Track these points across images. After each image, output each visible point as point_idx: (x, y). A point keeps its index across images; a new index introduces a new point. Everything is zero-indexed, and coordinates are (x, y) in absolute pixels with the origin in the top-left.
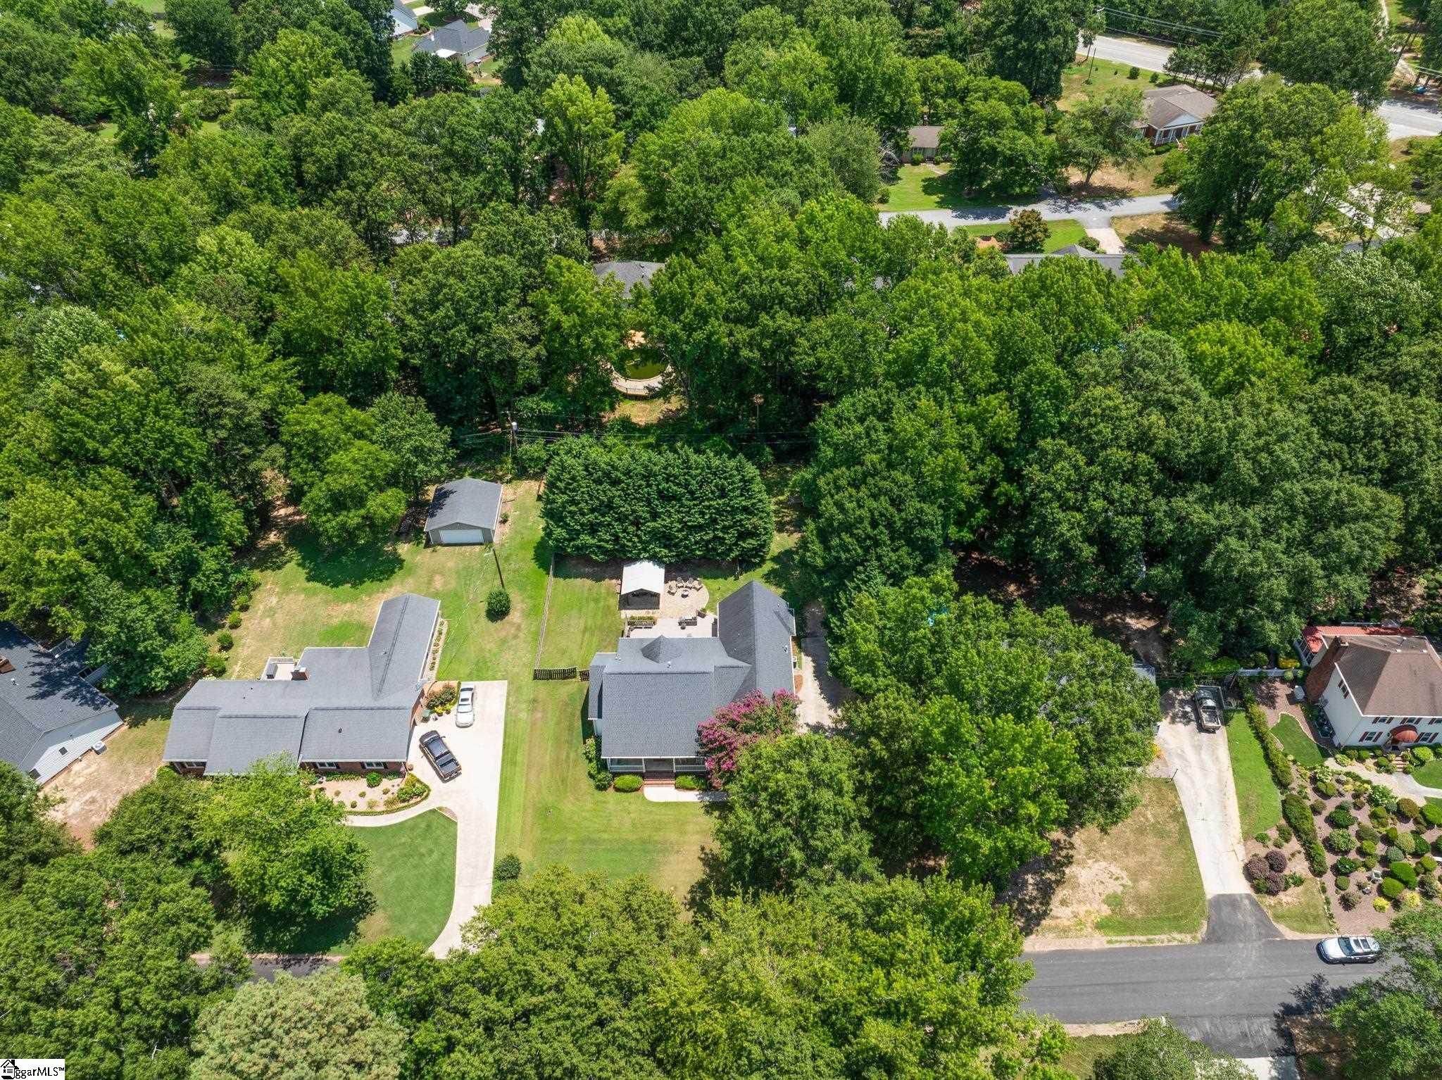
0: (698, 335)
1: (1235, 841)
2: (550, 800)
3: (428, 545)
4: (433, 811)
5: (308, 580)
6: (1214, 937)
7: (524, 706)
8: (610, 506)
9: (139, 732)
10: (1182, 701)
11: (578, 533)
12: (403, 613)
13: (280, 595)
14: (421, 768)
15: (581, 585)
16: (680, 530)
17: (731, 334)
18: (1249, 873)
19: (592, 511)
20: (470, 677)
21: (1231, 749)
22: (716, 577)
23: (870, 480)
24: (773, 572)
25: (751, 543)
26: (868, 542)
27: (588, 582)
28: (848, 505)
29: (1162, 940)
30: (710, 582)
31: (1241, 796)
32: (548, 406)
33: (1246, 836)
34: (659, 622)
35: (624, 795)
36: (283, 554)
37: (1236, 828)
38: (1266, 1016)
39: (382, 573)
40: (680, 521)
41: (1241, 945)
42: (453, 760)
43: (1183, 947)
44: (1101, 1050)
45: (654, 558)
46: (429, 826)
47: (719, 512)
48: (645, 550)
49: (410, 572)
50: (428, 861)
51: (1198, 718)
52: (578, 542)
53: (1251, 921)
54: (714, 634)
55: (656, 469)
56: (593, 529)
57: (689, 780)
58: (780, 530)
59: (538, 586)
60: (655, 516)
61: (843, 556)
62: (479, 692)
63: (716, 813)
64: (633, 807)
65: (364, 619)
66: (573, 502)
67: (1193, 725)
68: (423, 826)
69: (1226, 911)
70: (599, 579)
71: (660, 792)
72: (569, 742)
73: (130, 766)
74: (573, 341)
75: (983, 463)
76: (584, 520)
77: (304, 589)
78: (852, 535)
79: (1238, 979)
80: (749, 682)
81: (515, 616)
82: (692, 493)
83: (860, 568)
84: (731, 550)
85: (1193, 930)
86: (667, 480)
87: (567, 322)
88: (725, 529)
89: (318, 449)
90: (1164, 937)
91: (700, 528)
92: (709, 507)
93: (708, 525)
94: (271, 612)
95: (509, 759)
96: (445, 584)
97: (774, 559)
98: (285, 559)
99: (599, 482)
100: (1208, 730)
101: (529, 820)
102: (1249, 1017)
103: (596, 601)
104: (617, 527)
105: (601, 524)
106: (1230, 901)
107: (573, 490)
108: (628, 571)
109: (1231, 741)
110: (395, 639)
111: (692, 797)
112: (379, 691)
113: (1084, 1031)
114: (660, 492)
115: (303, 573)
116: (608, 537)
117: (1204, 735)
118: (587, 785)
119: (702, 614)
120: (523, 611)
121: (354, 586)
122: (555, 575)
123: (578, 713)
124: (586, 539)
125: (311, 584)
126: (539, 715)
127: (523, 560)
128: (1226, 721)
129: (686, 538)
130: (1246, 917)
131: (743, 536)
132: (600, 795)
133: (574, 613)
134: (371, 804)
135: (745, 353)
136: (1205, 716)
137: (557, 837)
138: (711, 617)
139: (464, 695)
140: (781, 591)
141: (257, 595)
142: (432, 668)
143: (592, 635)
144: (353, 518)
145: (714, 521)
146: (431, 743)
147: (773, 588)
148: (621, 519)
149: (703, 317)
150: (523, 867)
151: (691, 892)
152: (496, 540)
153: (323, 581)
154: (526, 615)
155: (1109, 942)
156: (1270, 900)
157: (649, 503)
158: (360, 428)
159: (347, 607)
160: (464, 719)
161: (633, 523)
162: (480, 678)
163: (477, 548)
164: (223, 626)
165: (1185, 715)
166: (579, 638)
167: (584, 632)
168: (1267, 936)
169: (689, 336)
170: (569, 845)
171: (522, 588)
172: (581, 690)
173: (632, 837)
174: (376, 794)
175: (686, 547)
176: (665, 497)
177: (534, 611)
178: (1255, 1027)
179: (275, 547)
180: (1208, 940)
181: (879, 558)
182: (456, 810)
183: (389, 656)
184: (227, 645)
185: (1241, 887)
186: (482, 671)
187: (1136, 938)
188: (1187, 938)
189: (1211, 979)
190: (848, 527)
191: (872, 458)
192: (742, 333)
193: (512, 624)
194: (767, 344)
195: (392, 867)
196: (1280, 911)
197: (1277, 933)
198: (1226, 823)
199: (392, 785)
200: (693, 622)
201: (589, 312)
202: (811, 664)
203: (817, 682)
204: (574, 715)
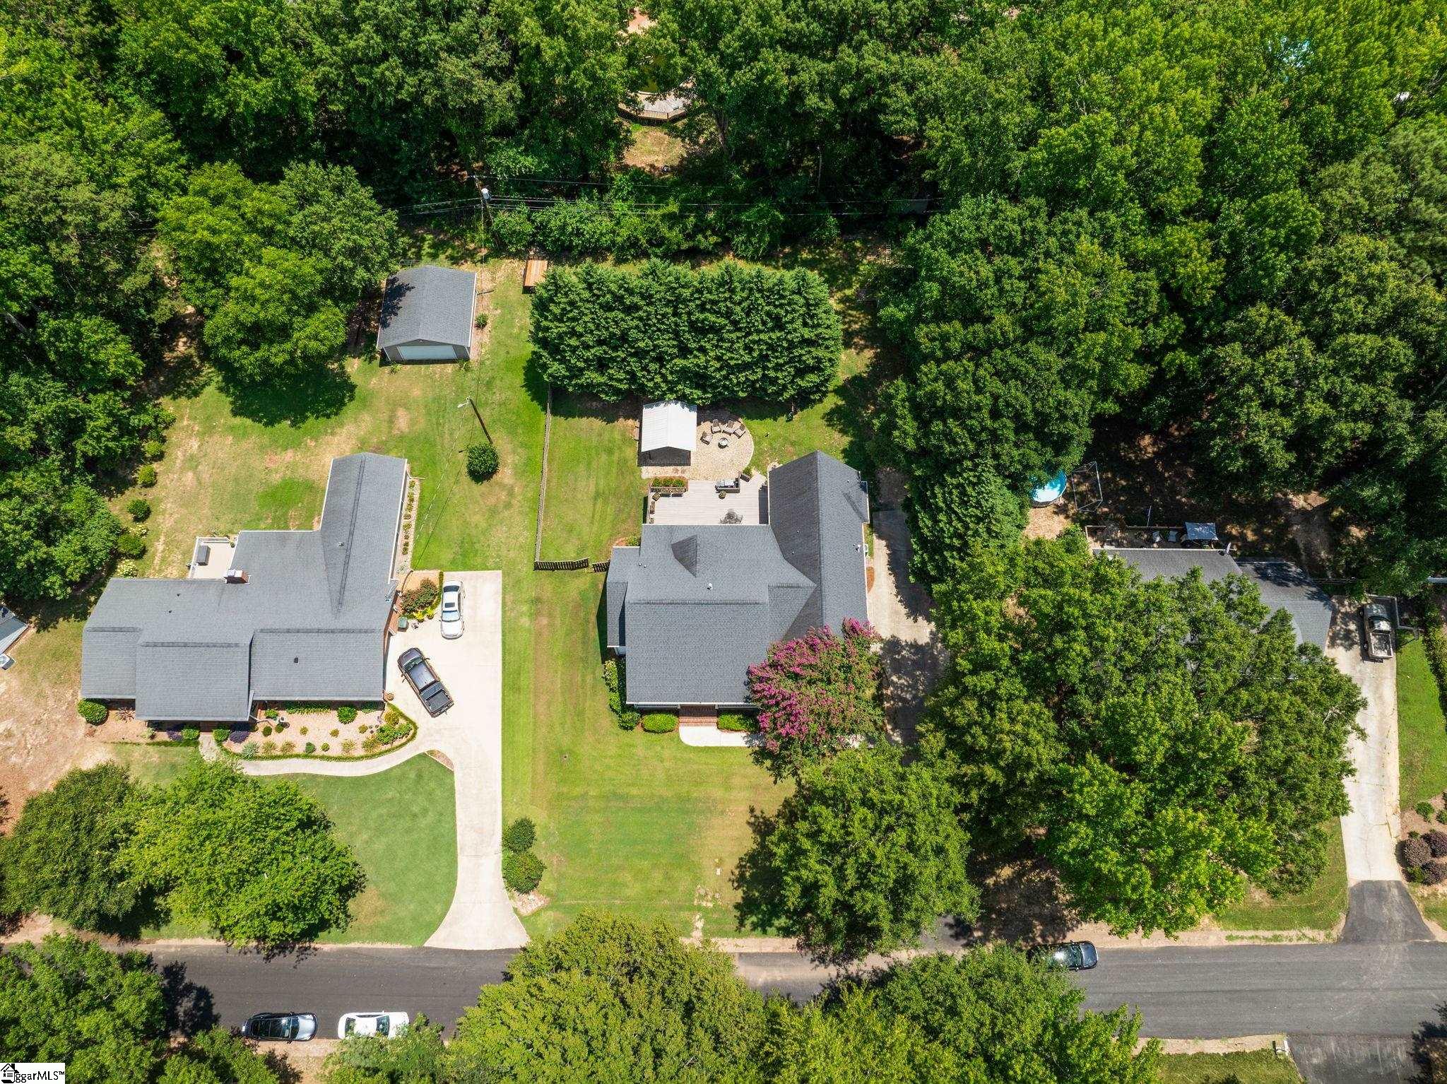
0: (745, 76)
1: (1390, 811)
2: (566, 742)
3: (384, 362)
4: (423, 756)
5: (235, 413)
6: (1352, 936)
7: (525, 608)
8: (624, 338)
9: (49, 637)
10: (1346, 614)
11: (581, 370)
12: (359, 484)
13: (202, 435)
14: (404, 697)
15: (589, 427)
16: (719, 370)
17: (792, 71)
18: (1402, 853)
19: (600, 342)
20: (456, 565)
21: (1400, 686)
22: (762, 417)
23: (997, 353)
24: (836, 411)
25: (813, 378)
26: (984, 436)
27: (597, 423)
28: (962, 385)
29: (1290, 936)
30: (755, 423)
31: (1404, 750)
32: (529, 162)
33: (1404, 806)
34: (691, 486)
35: (654, 736)
36: (198, 372)
37: (1393, 796)
38: (1400, 1037)
39: (329, 405)
40: (718, 359)
41: (1382, 947)
42: (443, 691)
43: (1314, 947)
44: (1209, 1072)
45: (683, 399)
46: (419, 776)
47: (772, 347)
48: (671, 390)
49: (366, 404)
50: (423, 822)
51: (1365, 642)
52: (582, 381)
53: (1398, 917)
54: (763, 519)
55: (686, 293)
56: (602, 365)
57: (732, 720)
58: (847, 345)
59: (531, 428)
60: (684, 351)
61: (947, 449)
62: (467, 587)
63: (768, 763)
64: (666, 753)
65: (313, 475)
66: (573, 333)
67: (1357, 649)
68: (412, 775)
69: (1370, 902)
70: (610, 420)
71: (698, 734)
72: (584, 660)
73: (46, 686)
74: (559, 80)
75: (1157, 325)
76: (588, 354)
77: (232, 429)
78: (963, 426)
79: (1374, 990)
80: (812, 610)
81: (505, 475)
82: (735, 323)
83: (968, 463)
84: (785, 387)
85: (1328, 925)
86: (702, 308)
87: (552, 48)
88: (778, 368)
89: (215, 261)
90: (1292, 933)
91: (746, 367)
92: (758, 342)
93: (756, 364)
94: (192, 462)
95: (511, 684)
96: (413, 422)
97: (839, 391)
98: (202, 379)
99: (607, 308)
100: (1375, 660)
101: (541, 768)
102: (1382, 1037)
103: (610, 452)
104: (634, 364)
105: (613, 359)
106: (1374, 890)
107: (574, 319)
108: (649, 413)
109: (1402, 674)
110: (353, 524)
111: (737, 739)
112: (339, 603)
113: (1189, 1047)
114: (693, 326)
115: (226, 402)
116: (622, 375)
117: (1368, 663)
118: (609, 722)
119: (746, 475)
120: (515, 467)
121: (294, 424)
122: (554, 413)
123: (593, 619)
124: (593, 377)
125: (238, 420)
126: (545, 621)
127: (511, 387)
128: (1398, 646)
129: (726, 378)
130: (1393, 913)
131: (801, 373)
132: (626, 737)
133: (581, 468)
134: (348, 746)
135: (812, 100)
136: (1374, 640)
137: (578, 791)
138: (759, 479)
139: (450, 597)
140: (846, 440)
141: (173, 435)
142: (405, 551)
143: (606, 501)
144: (277, 354)
145: (764, 358)
146: (412, 664)
147: (837, 435)
148: (640, 354)
149: (752, 47)
150: (537, 830)
151: (740, 866)
152: (473, 355)
153: (253, 415)
154: (519, 472)
155: (1229, 938)
156: (1425, 891)
157: (677, 334)
158: (268, 222)
159: (289, 455)
160: (452, 629)
161: (654, 360)
162: (467, 567)
163: (450, 368)
164: (134, 483)
165: (1348, 635)
166: (589, 506)
167: (595, 499)
168: (1415, 936)
169: (730, 75)
170: (591, 803)
171: (512, 431)
172: (594, 585)
173: (668, 793)
174: (350, 732)
175: (725, 387)
176: (700, 330)
177: (528, 468)
178: (1389, 1049)
179: (186, 361)
180: (1345, 939)
181: (996, 456)
182: (450, 755)
183: (347, 548)
184: (142, 513)
185: (1390, 871)
186: (467, 558)
187: (1261, 933)
188: (1320, 935)
189: (1343, 989)
190: (957, 413)
191: (1003, 320)
192: (811, 70)
193: (502, 486)
194: (846, 91)
195: (379, 831)
196: (1433, 903)
197: (1426, 932)
198: (1382, 788)
199: (369, 719)
200: (735, 489)
201: (583, 34)
202: (886, 551)
203: (892, 578)
204: (588, 622)
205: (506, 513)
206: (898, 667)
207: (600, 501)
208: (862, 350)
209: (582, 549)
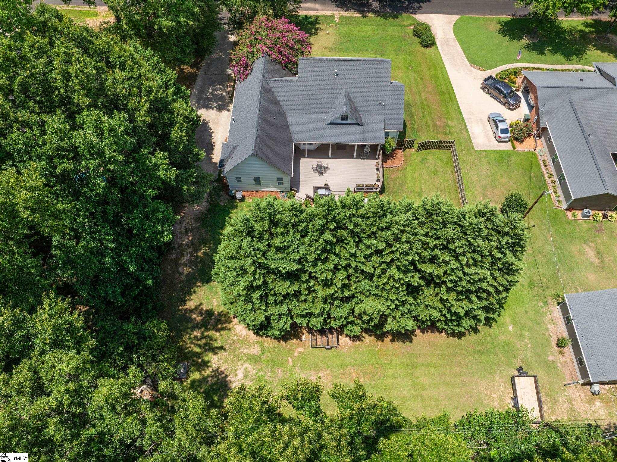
7: (454, 130)
20: (505, 153)
126: (439, 123)
142: (544, 161)
150: (419, 45)
162: (499, 152)
186: (500, 157)
202: (213, 156)
203: (213, 141)
204: (411, 124)
205: (484, 183)
206: (222, 98)
207: (417, 188)
208: (196, 308)
209: (423, 161)
